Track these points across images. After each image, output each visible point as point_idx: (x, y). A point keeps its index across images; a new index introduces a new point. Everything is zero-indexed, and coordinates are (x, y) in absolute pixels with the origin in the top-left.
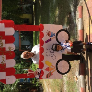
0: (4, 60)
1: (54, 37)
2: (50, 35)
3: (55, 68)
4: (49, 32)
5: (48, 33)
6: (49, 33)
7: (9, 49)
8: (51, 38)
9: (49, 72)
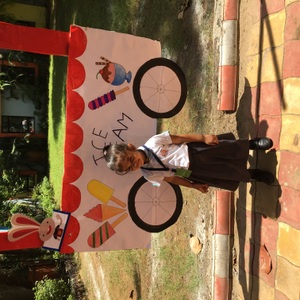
1: (127, 88)
2: (111, 78)
3: (127, 211)
4: (108, 64)
5: (102, 67)
6: (105, 69)
8: (115, 88)
9: (100, 225)
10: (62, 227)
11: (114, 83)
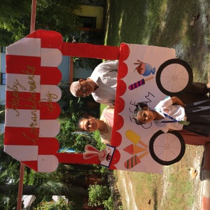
0: (35, 121)
1: (152, 78)
3: (148, 148)
4: (141, 64)
5: (138, 65)
6: (140, 67)
7: (47, 98)
8: (145, 78)
10: (111, 155)
11: (144, 75)
